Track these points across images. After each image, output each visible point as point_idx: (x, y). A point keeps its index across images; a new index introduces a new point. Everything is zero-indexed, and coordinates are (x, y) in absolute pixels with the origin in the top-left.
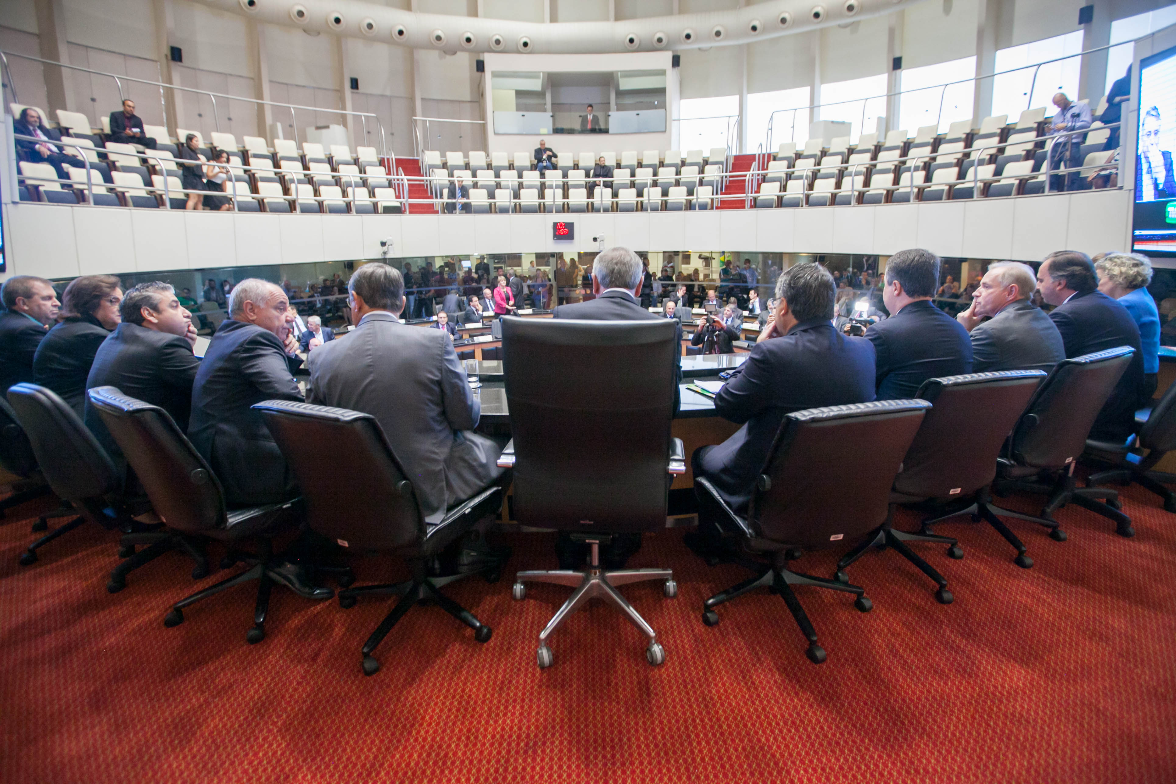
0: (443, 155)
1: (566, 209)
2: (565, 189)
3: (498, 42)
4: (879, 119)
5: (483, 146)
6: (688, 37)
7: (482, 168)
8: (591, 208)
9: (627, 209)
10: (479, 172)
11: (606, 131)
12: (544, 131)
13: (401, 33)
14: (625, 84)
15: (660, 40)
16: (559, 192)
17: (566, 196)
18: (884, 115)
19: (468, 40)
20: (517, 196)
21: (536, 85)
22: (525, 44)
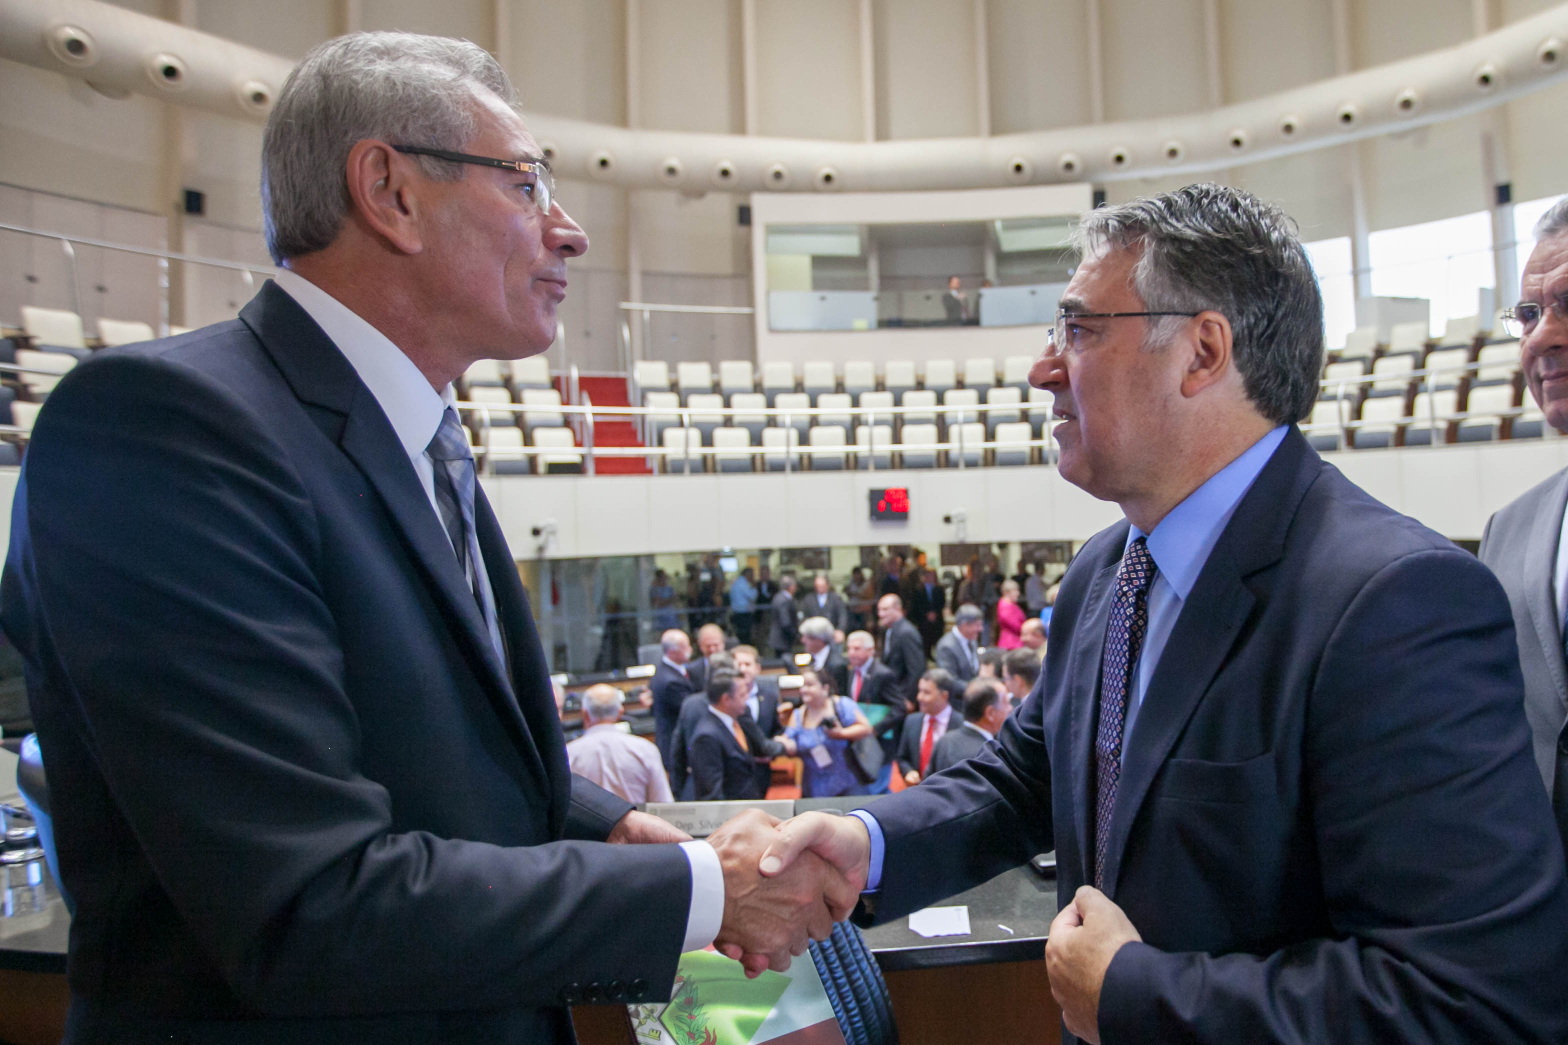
0: (673, 369)
1: (898, 462)
2: (897, 425)
3: (778, 175)
4: (1482, 291)
5: (749, 352)
6: (1119, 159)
7: (743, 391)
8: (945, 461)
9: (1014, 461)
10: (736, 399)
11: (974, 322)
12: (861, 324)
13: (604, 163)
14: (1011, 242)
15: (1069, 166)
16: (886, 432)
17: (897, 438)
18: (1490, 282)
19: (725, 173)
20: (804, 440)
21: (849, 246)
22: (828, 178)
